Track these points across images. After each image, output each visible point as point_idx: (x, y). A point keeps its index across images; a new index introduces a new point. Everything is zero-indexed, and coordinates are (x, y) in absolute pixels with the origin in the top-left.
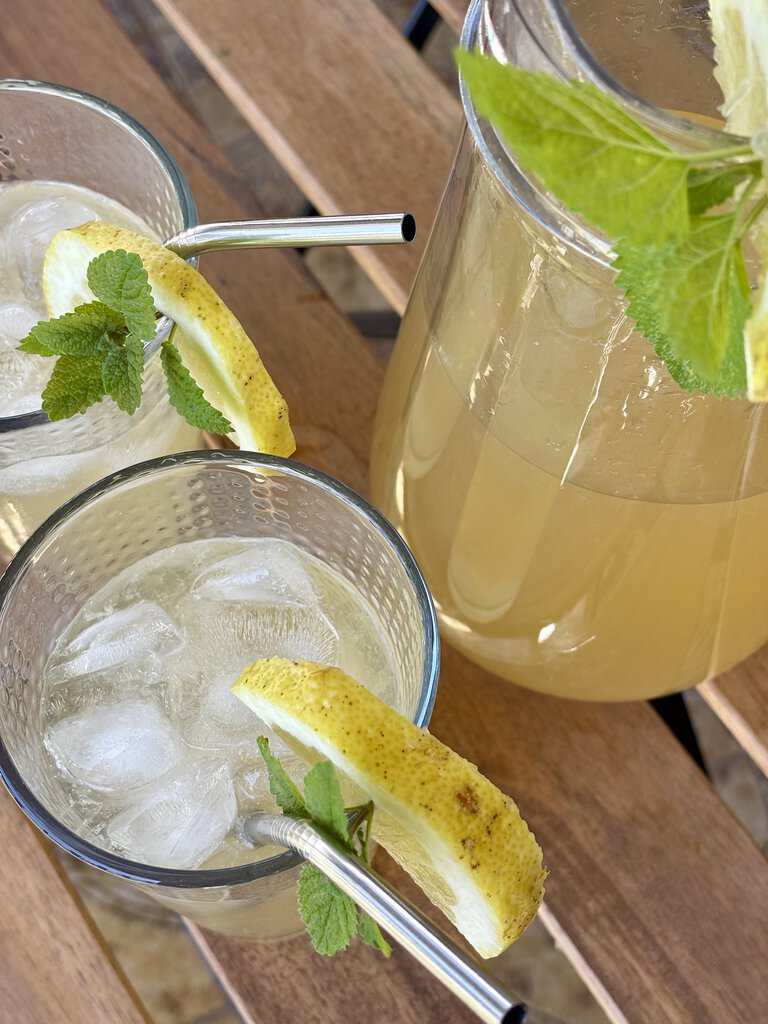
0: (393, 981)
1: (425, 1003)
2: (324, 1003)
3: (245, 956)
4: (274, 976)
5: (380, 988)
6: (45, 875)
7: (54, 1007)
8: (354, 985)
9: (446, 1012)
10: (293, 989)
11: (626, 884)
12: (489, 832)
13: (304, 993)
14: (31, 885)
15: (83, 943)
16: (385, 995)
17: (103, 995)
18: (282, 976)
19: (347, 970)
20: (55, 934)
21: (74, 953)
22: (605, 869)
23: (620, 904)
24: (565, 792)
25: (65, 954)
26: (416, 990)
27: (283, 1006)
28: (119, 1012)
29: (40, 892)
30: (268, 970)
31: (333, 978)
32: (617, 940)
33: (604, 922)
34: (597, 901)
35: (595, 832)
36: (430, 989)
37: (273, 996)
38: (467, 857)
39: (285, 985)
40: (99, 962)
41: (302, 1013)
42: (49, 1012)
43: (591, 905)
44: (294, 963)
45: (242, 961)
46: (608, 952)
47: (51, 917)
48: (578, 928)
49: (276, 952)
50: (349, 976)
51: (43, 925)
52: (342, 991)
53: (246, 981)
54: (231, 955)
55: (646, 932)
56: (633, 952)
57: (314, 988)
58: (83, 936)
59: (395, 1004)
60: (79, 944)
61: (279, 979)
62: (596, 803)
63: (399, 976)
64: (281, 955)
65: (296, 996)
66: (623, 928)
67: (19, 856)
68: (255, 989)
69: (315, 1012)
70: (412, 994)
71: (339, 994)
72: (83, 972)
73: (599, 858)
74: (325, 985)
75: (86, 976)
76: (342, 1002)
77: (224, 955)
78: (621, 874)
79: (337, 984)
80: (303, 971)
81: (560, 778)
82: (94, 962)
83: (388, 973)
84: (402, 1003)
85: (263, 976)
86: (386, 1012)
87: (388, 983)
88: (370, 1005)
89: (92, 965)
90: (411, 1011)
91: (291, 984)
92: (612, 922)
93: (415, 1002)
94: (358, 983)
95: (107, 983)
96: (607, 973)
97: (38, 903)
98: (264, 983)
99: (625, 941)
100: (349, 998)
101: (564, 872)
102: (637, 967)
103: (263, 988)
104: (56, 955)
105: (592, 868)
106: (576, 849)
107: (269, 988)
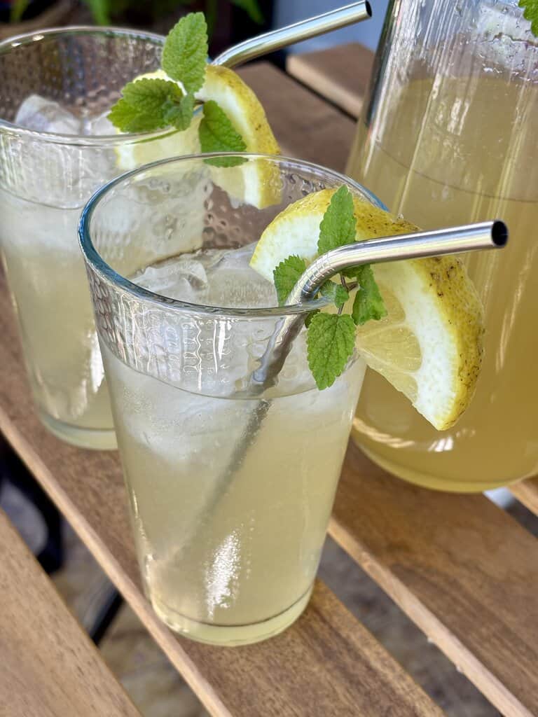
0: (332, 676)
1: (359, 691)
2: (277, 689)
3: (214, 657)
4: (237, 671)
5: (322, 680)
6: (54, 605)
7: (56, 689)
8: (302, 677)
9: (377, 697)
10: (253, 680)
11: (509, 619)
12: (448, 276)
13: (262, 683)
14: (42, 611)
15: (82, 648)
16: (326, 684)
17: (98, 684)
18: (243, 671)
19: (295, 668)
20: (60, 642)
21: (75, 654)
22: (492, 609)
23: (506, 630)
24: (455, 562)
25: (68, 656)
26: (351, 682)
27: (244, 690)
28: (110, 694)
29: (50, 617)
30: (232, 667)
31: (285, 673)
32: (507, 653)
33: (494, 640)
34: (488, 628)
35: (481, 587)
36: (363, 682)
37: (237, 683)
38: (435, 286)
39: (246, 676)
40: (94, 660)
41: (260, 696)
42: (53, 694)
43: (484, 630)
44: (253, 662)
45: (211, 660)
46: (500, 660)
47: (59, 632)
48: (476, 645)
49: (238, 655)
50: (297, 672)
51: (51, 637)
52: (292, 682)
53: (214, 674)
54: (202, 657)
55: (528, 648)
56: (520, 660)
57: (269, 679)
58: (83, 644)
59: (334, 691)
60: (79, 649)
61: (241, 673)
62: (477, 569)
63: (337, 673)
64: (242, 657)
65: (254, 684)
66: (510, 645)
67: (35, 594)
68: (221, 679)
69: (270, 695)
70: (348, 684)
71: (289, 684)
72: (81, 667)
73: (486, 602)
74: (278, 678)
75: (83, 670)
76: (292, 689)
77: (197, 656)
78: (504, 612)
79: (288, 677)
80: (260, 668)
81: (449, 554)
82: (91, 661)
83: (329, 671)
84: (340, 690)
85: (228, 670)
86: (328, 696)
87: (329, 677)
88: (314, 691)
89: (89, 663)
90: (348, 695)
91: (249, 675)
92: (501, 641)
93: (351, 690)
94: (304, 677)
95: (100, 674)
96: (503, 673)
97: (48, 622)
98: (229, 674)
99: (513, 653)
100: (297, 686)
101: (459, 609)
102: (525, 670)
103: (228, 678)
104: (61, 657)
105: (481, 608)
106: (467, 596)
107: (232, 678)
